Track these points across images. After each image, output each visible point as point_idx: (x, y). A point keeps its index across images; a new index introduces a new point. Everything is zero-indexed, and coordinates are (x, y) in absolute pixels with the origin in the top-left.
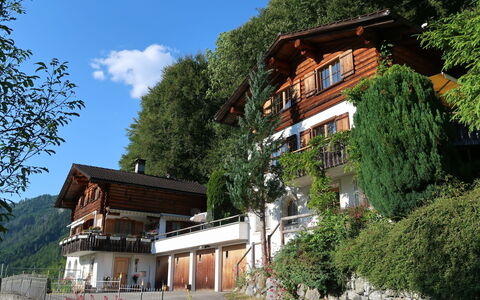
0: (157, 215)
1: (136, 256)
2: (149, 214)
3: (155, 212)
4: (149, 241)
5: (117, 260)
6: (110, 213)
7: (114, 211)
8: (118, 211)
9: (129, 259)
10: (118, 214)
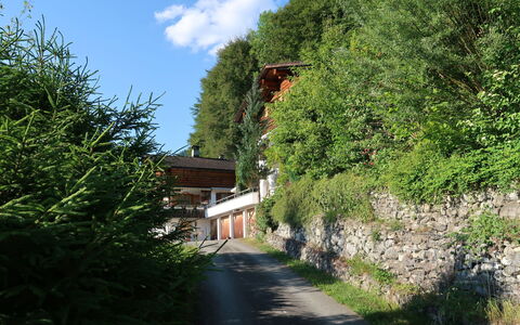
0: (209, 189)
1: (195, 220)
3: (207, 187)
4: (203, 208)
7: (176, 188)
10: (180, 190)
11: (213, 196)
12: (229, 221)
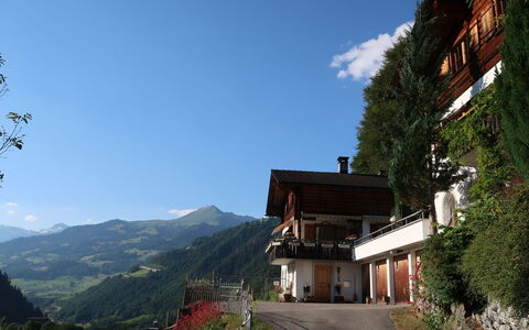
0: (358, 218)
1: (337, 264)
2: (348, 217)
3: (356, 215)
4: (348, 246)
5: (317, 269)
6: (304, 219)
7: (308, 215)
8: (312, 215)
9: (331, 267)
10: (314, 219)
11: (366, 227)
12: (386, 267)
